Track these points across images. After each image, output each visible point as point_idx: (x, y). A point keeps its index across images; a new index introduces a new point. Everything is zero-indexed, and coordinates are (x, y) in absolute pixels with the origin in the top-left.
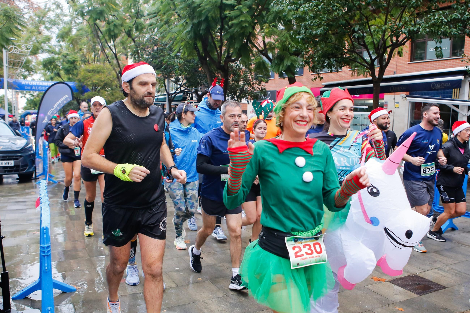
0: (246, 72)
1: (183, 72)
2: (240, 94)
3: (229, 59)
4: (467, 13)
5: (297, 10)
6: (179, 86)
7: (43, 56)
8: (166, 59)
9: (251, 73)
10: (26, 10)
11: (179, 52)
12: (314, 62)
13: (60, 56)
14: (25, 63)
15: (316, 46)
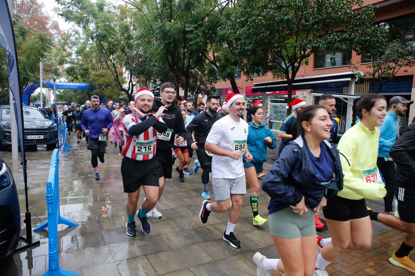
0: (202, 76)
1: (158, 76)
2: (197, 91)
3: (189, 67)
4: (353, 34)
5: (235, 33)
7: (67, 66)
8: (148, 67)
9: (205, 77)
10: (56, 36)
11: (156, 62)
12: (247, 69)
13: (78, 66)
14: (55, 70)
15: (248, 57)
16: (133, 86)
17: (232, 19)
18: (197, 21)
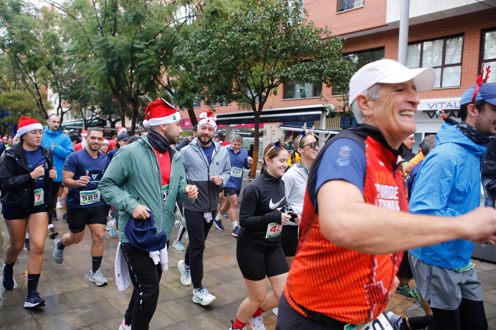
1: (98, 102)
3: (138, 92)
4: (322, 66)
5: (195, 55)
6: (95, 114)
8: (83, 91)
11: (95, 84)
12: (208, 97)
15: (210, 85)
16: (63, 113)
17: (192, 39)
18: (149, 37)
